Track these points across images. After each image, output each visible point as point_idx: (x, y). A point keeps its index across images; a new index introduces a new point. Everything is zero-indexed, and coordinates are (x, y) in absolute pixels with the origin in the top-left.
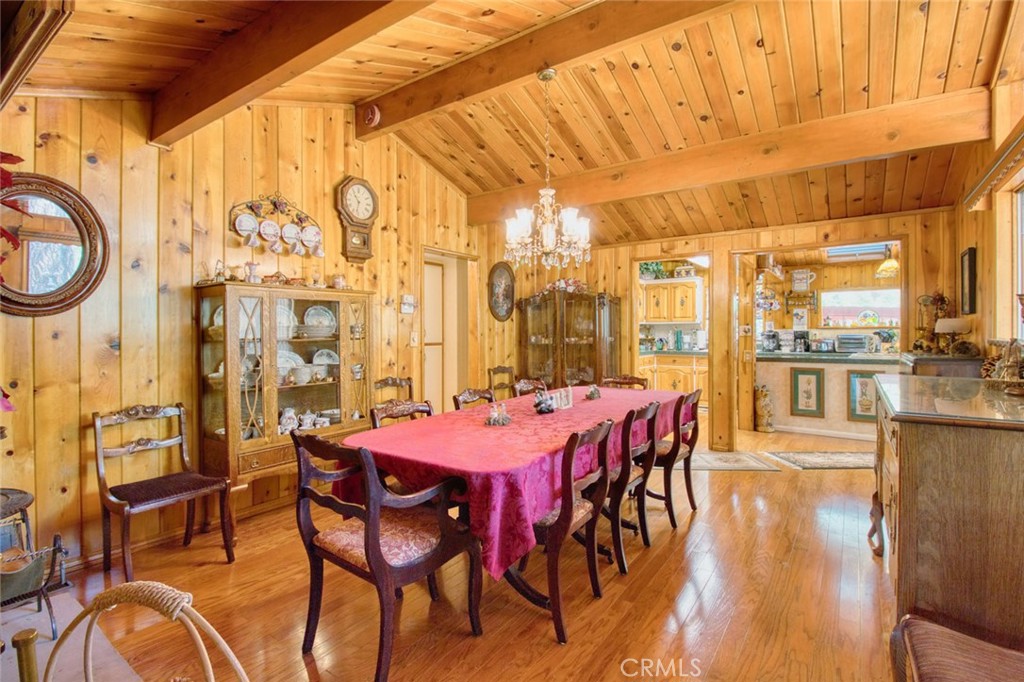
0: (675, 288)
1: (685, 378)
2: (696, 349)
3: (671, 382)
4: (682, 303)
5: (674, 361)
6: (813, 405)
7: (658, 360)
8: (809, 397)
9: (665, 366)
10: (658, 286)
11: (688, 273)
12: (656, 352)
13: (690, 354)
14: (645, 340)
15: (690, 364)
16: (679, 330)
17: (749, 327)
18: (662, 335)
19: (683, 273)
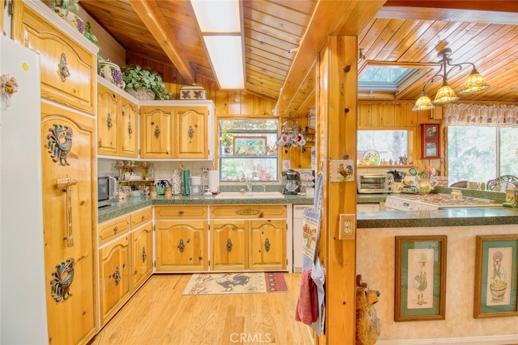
0: (181, 113)
1: (196, 236)
2: (208, 196)
3: (177, 243)
4: (191, 134)
5: (181, 213)
6: (429, 302)
7: (157, 213)
8: (422, 287)
9: (170, 222)
10: (158, 109)
11: (198, 95)
12: (155, 202)
13: (202, 203)
14: (141, 183)
15: (203, 215)
16: (186, 169)
17: (350, 162)
18: (165, 176)
19: (192, 94)
